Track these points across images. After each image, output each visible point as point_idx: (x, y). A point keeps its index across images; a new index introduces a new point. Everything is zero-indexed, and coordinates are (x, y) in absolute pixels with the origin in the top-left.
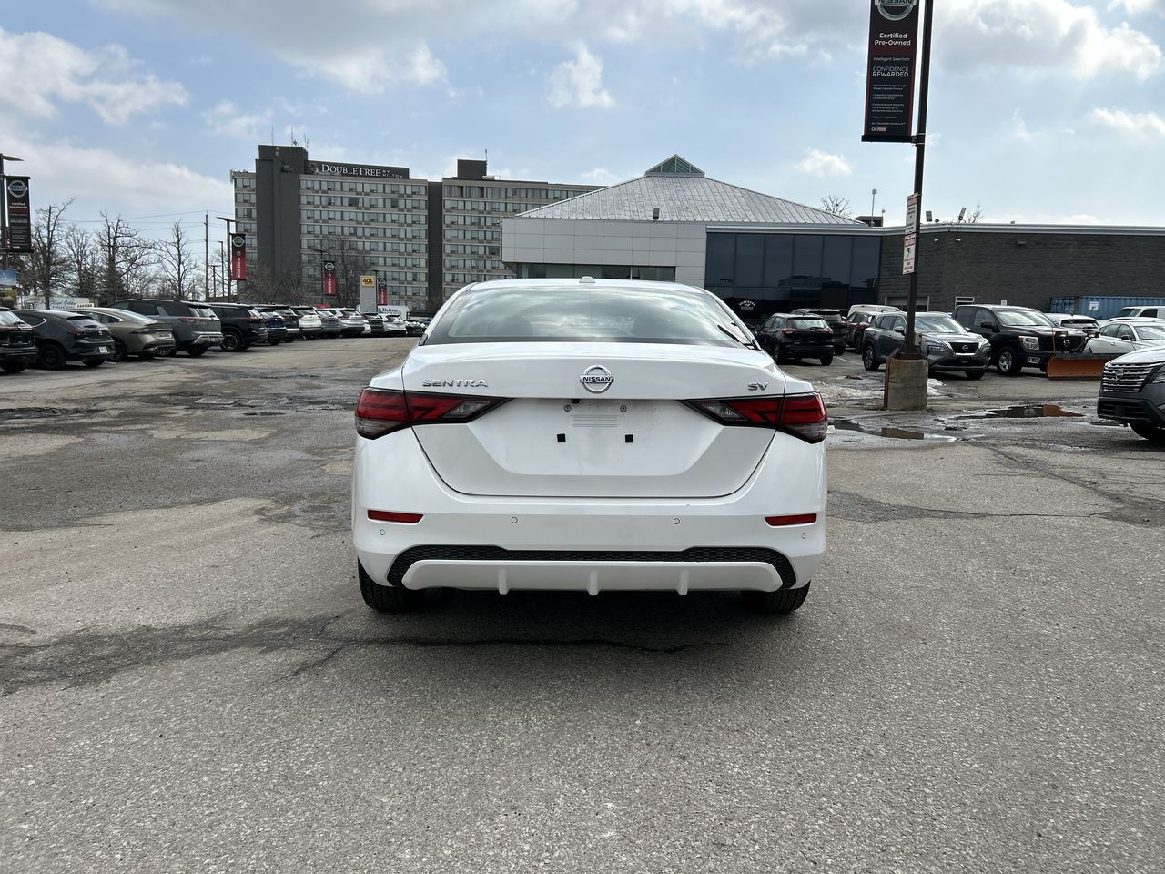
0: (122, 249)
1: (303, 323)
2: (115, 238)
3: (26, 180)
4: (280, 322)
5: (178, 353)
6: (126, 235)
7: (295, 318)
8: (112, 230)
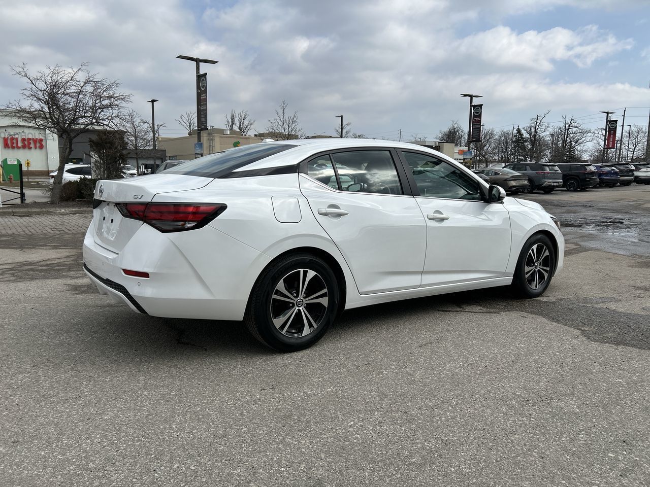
0: (571, 135)
1: (636, 174)
2: (568, 130)
3: (481, 106)
4: (616, 173)
5: (534, 191)
6: (575, 127)
7: (632, 171)
8: (567, 125)
